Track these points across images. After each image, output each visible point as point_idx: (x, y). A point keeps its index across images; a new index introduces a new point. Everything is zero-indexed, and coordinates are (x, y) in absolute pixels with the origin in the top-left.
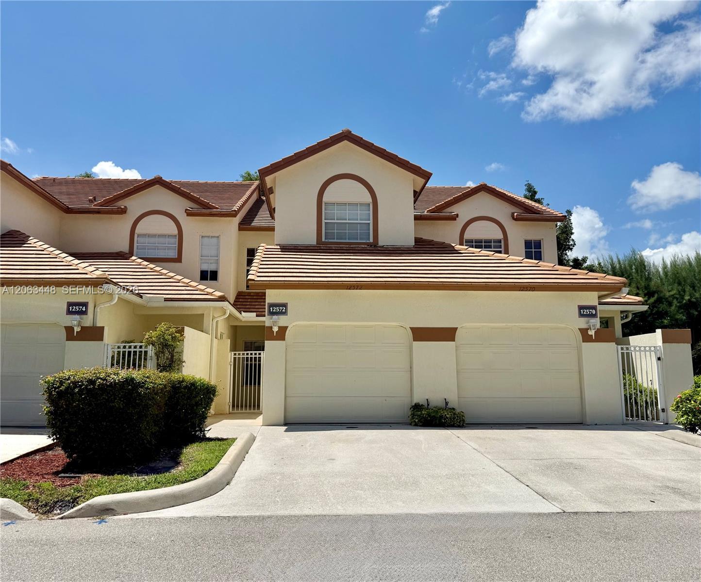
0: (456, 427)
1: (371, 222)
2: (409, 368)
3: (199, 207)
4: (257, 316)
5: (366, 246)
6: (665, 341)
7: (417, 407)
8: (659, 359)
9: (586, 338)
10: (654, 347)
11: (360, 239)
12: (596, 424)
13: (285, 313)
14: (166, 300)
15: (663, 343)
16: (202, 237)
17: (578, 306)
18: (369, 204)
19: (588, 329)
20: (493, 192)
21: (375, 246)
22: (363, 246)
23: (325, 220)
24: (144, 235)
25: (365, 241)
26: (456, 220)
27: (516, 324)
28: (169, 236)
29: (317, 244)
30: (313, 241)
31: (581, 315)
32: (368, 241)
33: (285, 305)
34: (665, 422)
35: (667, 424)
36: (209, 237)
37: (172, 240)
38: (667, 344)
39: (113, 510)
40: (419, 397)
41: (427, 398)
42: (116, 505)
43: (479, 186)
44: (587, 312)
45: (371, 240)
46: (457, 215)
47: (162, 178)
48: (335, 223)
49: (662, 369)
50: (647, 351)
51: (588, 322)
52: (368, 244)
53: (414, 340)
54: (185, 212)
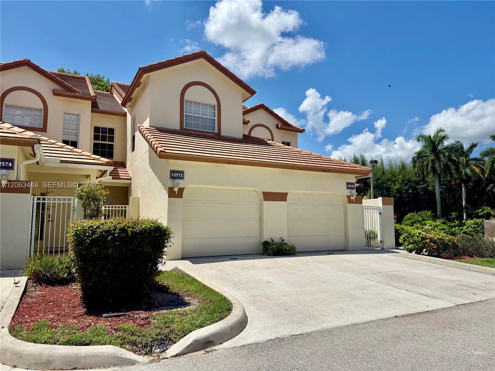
0: (291, 255)
1: (216, 118)
2: (259, 218)
3: (63, 89)
4: (113, 178)
5: (213, 135)
6: (384, 203)
7: (266, 244)
8: (380, 214)
9: (350, 201)
10: (378, 207)
11: (209, 130)
12: (354, 250)
13: (182, 178)
14: (62, 162)
15: (383, 205)
16: (65, 113)
17: (347, 182)
18: (215, 106)
19: (351, 196)
20: (267, 109)
21: (218, 135)
22: (211, 135)
23: (185, 113)
24: (12, 107)
25: (212, 131)
26: (247, 124)
27: (316, 192)
28: (35, 110)
29: (180, 130)
30: (178, 127)
31: (348, 188)
32: (214, 132)
33: (182, 172)
34: (382, 248)
35: (383, 249)
36: (70, 114)
37: (38, 113)
38: (384, 205)
39: (212, 341)
40: (266, 237)
41: (271, 237)
42: (213, 337)
43: (260, 105)
44: (350, 186)
45: (216, 131)
46: (249, 122)
47: (30, 61)
48: (192, 116)
49: (381, 218)
50: (375, 209)
51: (351, 192)
52: (214, 134)
53: (264, 200)
54: (53, 92)
